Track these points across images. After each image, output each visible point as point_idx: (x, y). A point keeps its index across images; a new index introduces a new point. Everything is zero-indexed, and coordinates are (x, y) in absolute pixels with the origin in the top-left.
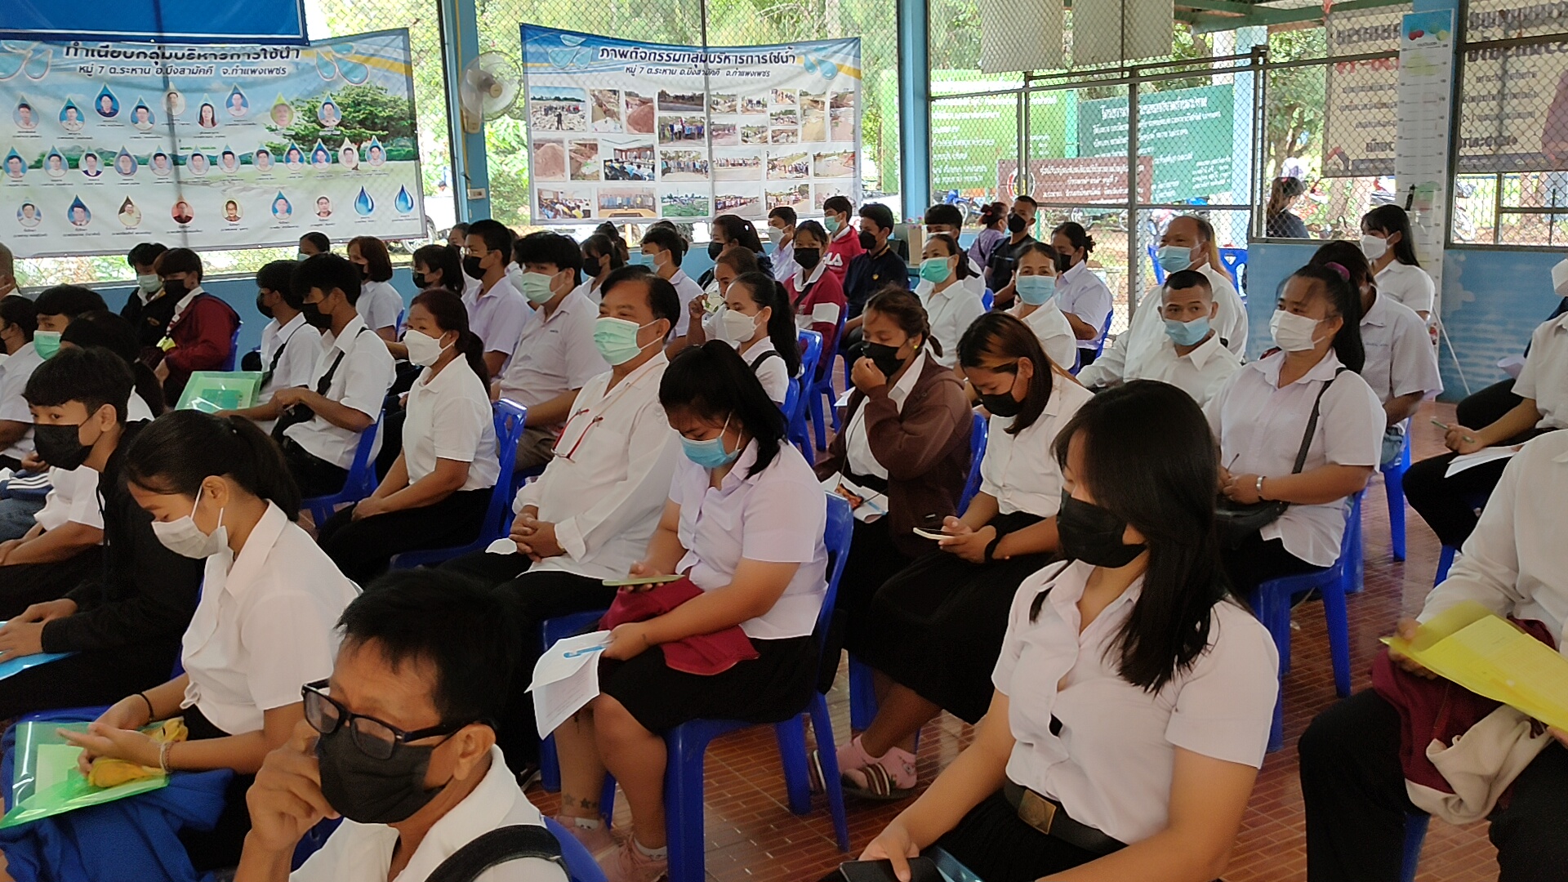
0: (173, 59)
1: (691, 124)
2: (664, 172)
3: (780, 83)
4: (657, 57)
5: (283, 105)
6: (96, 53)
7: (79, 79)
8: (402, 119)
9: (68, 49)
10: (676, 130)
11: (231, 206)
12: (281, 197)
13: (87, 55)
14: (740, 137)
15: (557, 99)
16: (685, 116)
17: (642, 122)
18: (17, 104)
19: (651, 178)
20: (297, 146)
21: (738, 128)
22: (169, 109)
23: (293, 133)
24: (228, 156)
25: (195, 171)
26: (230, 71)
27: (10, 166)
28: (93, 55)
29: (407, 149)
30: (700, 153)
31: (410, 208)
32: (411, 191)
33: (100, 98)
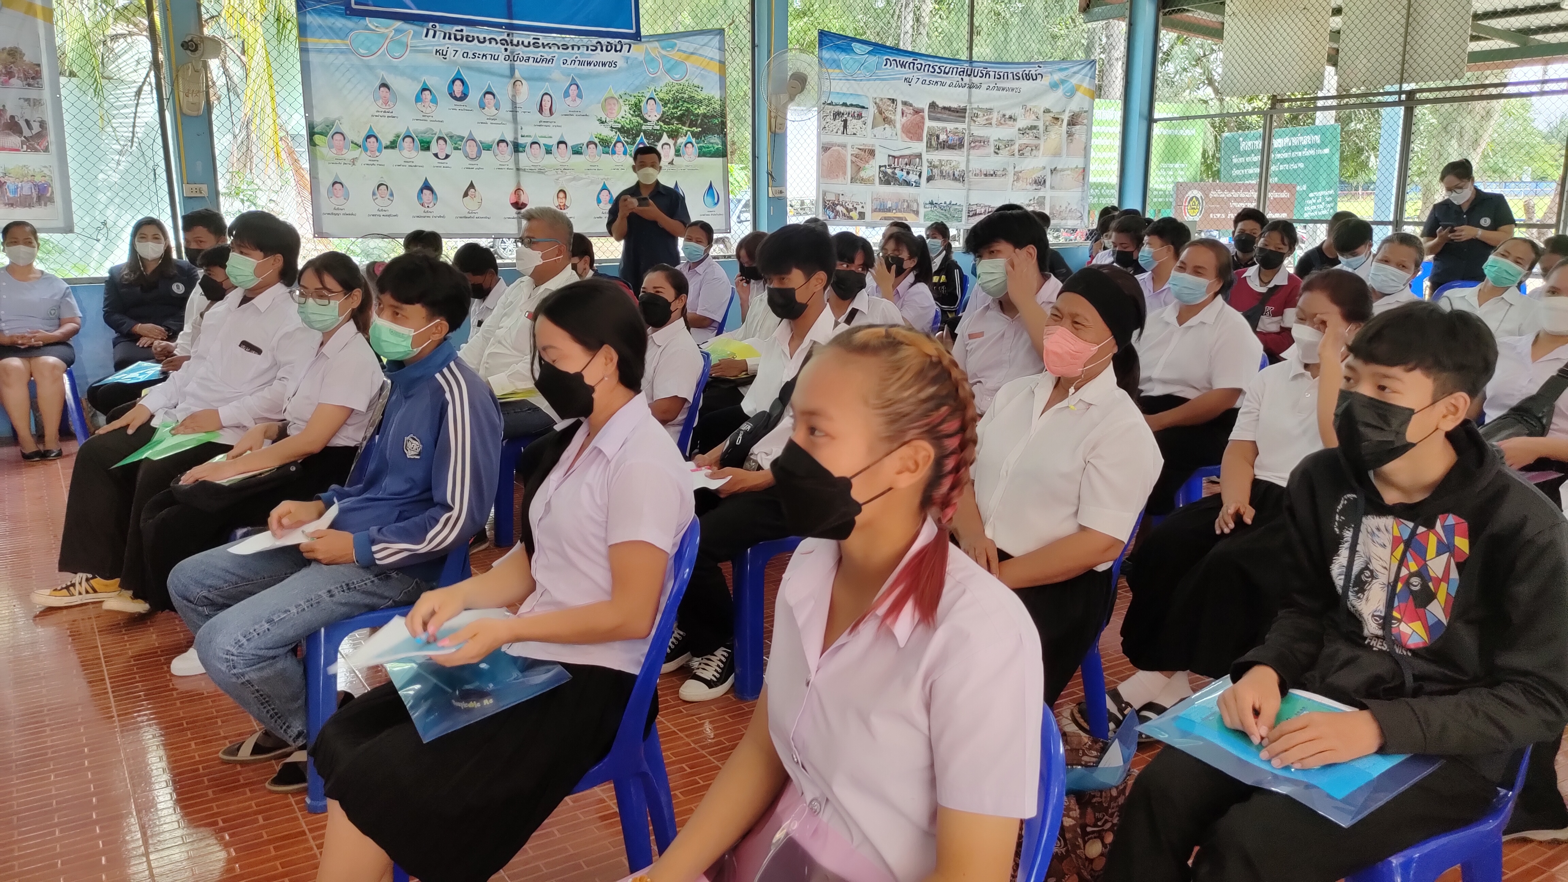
0: (521, 46)
1: (955, 134)
2: (930, 179)
3: (1030, 100)
4: (931, 69)
5: (613, 98)
6: (452, 37)
7: (437, 60)
8: (713, 117)
9: (428, 30)
10: (941, 140)
11: (561, 195)
12: (605, 188)
13: (444, 38)
14: (992, 149)
15: (845, 105)
16: (950, 126)
17: (913, 131)
18: (378, 84)
19: (918, 185)
20: (622, 139)
21: (991, 140)
22: (514, 96)
23: (620, 126)
24: (562, 146)
25: (532, 158)
26: (569, 62)
27: (368, 145)
28: (450, 38)
29: (716, 147)
30: (959, 163)
31: (716, 204)
32: (718, 187)
33: (453, 82)
